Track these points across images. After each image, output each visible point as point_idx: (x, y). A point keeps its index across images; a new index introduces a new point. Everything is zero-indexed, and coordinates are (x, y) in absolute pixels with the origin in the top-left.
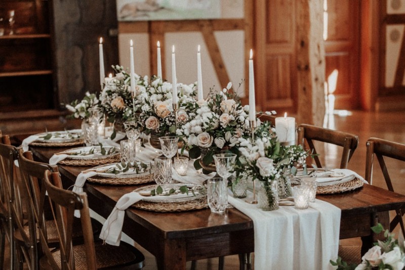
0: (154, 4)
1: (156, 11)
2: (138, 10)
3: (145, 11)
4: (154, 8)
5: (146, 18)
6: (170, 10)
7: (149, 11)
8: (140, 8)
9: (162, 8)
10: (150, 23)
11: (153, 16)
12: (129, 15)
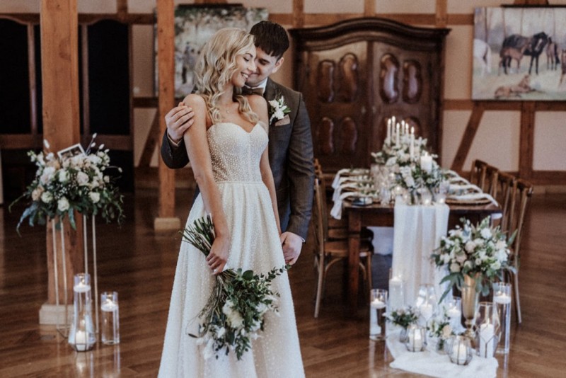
0: (526, 87)
1: (527, 92)
2: (511, 91)
3: (518, 93)
4: (527, 90)
5: (518, 98)
6: (540, 92)
7: (521, 92)
8: (513, 89)
9: (534, 90)
10: (522, 102)
11: (525, 97)
12: (504, 95)
